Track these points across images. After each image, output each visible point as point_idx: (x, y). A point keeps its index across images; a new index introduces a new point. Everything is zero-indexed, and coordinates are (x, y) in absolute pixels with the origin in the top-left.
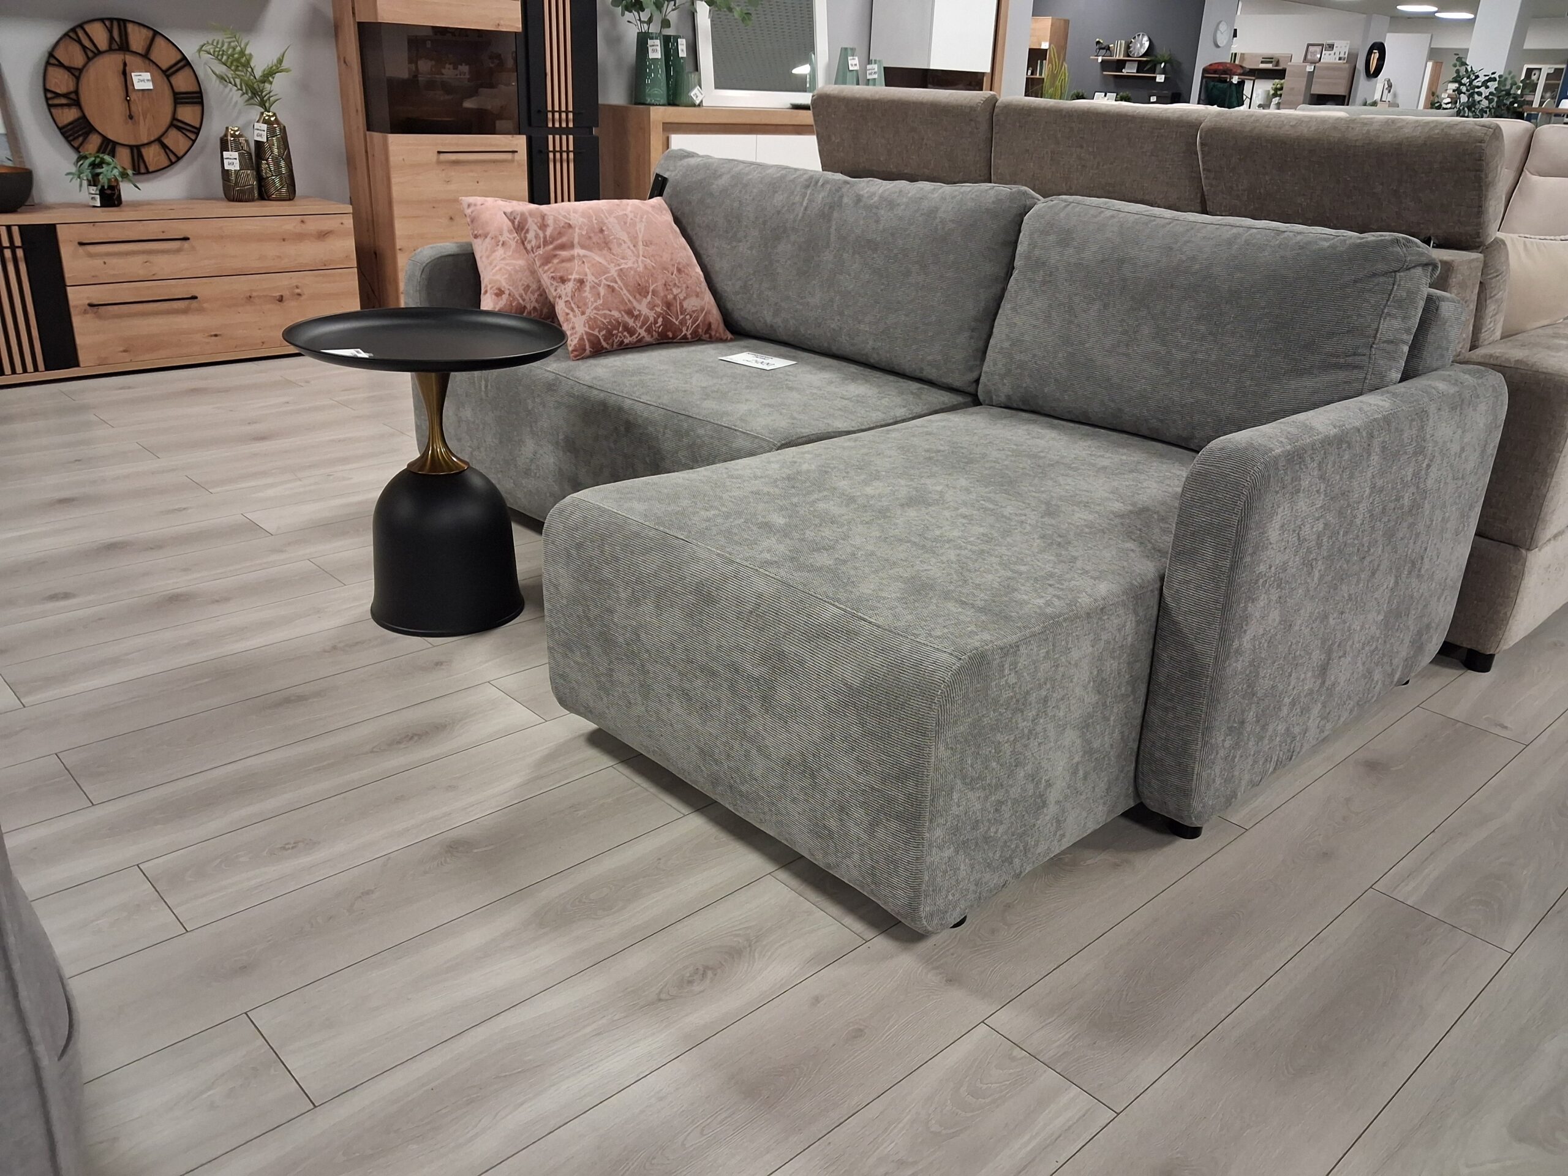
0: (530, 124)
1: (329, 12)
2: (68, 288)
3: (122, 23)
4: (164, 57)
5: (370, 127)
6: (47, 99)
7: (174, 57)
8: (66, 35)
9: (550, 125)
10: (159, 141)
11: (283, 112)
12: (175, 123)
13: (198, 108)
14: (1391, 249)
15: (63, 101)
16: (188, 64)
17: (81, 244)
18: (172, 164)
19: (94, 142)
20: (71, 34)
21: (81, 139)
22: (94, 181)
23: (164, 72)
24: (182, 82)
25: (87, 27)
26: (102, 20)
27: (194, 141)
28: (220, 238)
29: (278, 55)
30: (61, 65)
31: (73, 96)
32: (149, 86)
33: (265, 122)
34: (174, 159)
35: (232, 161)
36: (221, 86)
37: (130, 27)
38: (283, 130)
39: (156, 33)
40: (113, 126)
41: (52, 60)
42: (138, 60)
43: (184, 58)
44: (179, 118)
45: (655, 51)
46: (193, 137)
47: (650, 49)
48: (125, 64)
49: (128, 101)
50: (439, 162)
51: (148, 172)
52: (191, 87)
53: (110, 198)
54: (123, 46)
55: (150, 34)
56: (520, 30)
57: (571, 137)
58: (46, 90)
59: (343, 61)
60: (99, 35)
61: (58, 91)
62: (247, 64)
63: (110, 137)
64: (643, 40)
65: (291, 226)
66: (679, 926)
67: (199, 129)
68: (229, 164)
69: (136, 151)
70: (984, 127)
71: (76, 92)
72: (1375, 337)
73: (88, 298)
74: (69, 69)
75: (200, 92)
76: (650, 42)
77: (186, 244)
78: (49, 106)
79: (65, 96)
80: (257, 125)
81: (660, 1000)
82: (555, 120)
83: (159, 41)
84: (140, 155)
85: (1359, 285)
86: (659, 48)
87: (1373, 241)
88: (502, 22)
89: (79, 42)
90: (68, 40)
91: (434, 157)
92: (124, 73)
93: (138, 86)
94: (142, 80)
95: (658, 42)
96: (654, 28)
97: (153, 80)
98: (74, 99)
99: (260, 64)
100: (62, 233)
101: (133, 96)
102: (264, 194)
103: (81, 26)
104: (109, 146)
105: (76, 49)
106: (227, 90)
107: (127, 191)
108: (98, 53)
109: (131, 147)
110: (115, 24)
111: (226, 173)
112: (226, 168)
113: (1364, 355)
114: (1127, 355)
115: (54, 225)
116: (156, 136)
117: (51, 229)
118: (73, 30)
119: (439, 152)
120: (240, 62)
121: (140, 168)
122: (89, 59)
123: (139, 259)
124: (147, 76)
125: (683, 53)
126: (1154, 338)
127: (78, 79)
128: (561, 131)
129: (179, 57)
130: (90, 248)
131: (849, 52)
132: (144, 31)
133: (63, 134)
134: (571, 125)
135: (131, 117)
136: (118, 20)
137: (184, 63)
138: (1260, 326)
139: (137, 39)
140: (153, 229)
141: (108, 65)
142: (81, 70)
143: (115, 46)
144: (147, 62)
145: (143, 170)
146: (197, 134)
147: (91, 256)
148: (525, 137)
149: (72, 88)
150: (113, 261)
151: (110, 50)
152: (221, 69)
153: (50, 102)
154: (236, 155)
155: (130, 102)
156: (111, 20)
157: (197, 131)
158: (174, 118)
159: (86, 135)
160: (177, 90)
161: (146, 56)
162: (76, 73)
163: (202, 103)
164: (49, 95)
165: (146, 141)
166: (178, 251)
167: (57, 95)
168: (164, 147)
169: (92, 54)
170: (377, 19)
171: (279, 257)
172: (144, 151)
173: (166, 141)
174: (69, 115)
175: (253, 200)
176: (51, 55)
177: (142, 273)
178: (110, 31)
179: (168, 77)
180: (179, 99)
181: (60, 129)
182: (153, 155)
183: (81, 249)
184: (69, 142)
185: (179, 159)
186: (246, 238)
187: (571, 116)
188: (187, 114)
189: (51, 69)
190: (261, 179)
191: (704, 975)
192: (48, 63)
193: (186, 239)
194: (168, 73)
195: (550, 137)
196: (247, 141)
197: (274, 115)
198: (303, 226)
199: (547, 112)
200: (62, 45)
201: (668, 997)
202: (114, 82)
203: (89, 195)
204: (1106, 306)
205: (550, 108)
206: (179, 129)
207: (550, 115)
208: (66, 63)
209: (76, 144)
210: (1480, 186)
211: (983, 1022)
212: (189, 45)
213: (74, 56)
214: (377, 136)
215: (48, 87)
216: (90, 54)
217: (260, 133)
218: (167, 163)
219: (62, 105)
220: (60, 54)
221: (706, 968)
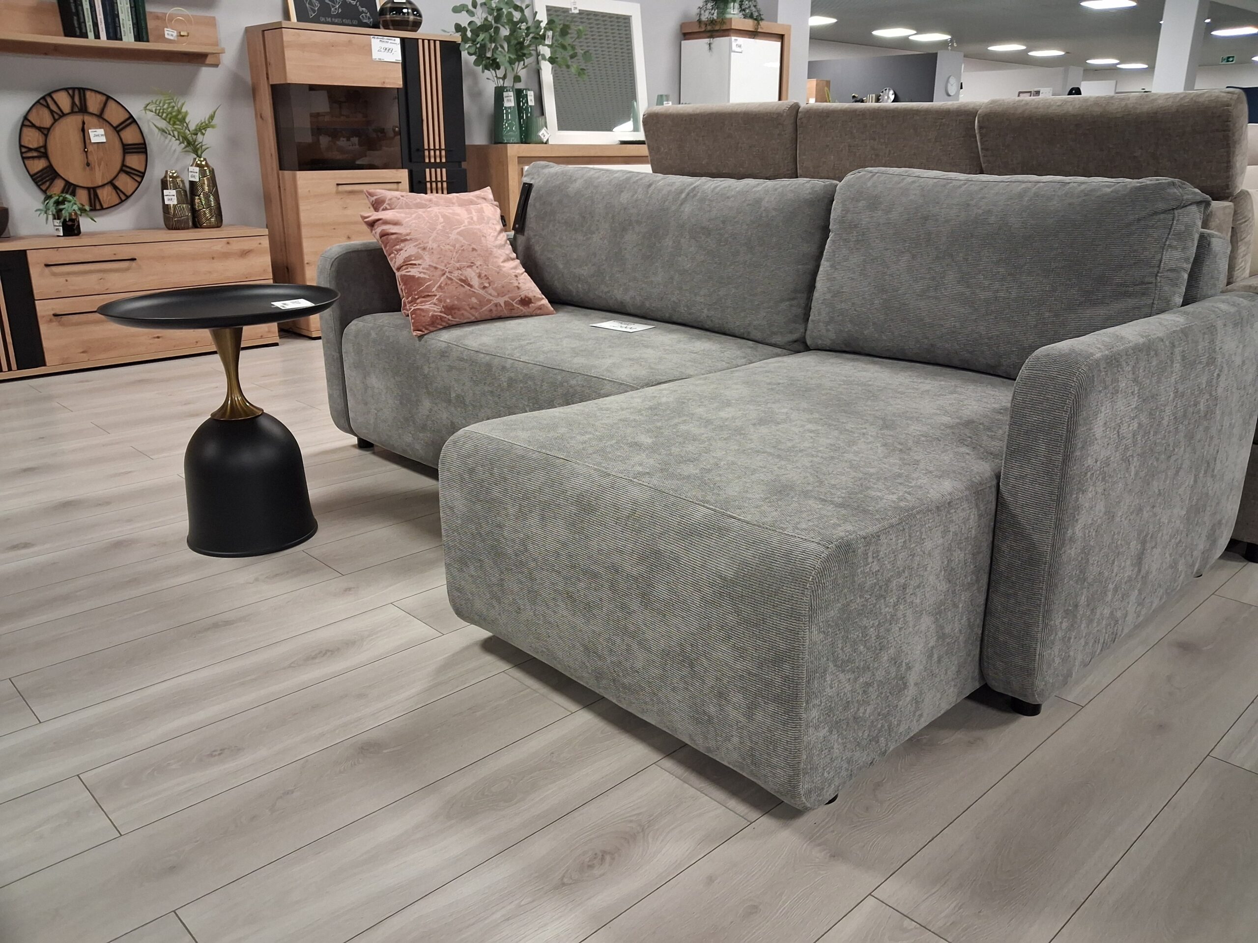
0: (410, 161)
1: (248, 79)
2: (36, 302)
3: (82, 91)
4: (115, 116)
5: (282, 168)
6: (22, 153)
7: (123, 116)
8: (38, 102)
9: (427, 160)
10: (111, 183)
11: (212, 158)
12: (124, 169)
13: (142, 156)
14: (1168, 190)
15: (35, 154)
16: (134, 121)
17: (47, 265)
18: (122, 201)
19: (59, 185)
20: (41, 101)
21: (48, 183)
22: (57, 216)
23: (115, 128)
24: (129, 136)
25: (55, 96)
26: (66, 89)
27: (140, 183)
28: (162, 258)
29: (211, 112)
30: (33, 126)
31: (42, 150)
32: (103, 140)
33: (197, 165)
34: (123, 198)
35: (171, 197)
36: (163, 138)
37: (88, 94)
38: (212, 172)
39: (108, 98)
40: (73, 172)
41: (26, 122)
42: (94, 120)
43: (131, 117)
44: (128, 165)
45: (510, 101)
46: (139, 179)
47: (505, 99)
48: (84, 123)
49: (86, 152)
50: (338, 193)
51: (102, 209)
52: (137, 140)
53: (71, 229)
54: (83, 109)
55: (104, 98)
56: (401, 86)
57: (444, 170)
58: (21, 146)
59: (260, 116)
60: (64, 101)
61: (31, 146)
62: (183, 120)
63: (72, 181)
64: (499, 93)
65: (219, 246)
66: (576, 814)
67: (144, 173)
68: (169, 200)
69: (93, 192)
70: (790, 129)
71: (45, 146)
72: (1159, 266)
73: (53, 309)
74: (40, 129)
75: (145, 144)
76: (505, 94)
77: (134, 264)
78: (23, 158)
79: (36, 150)
80: (191, 169)
81: (564, 884)
82: (430, 157)
83: (111, 104)
84: (96, 195)
85: (1143, 223)
86: (512, 98)
87: (1152, 185)
88: (387, 81)
89: (48, 107)
90: (39, 106)
91: (333, 188)
92: (83, 130)
93: (94, 140)
94: (97, 135)
95: (511, 94)
96: (508, 83)
97: (106, 135)
98: (42, 151)
99: (194, 121)
100: (31, 257)
101: (90, 148)
102: (197, 224)
103: (50, 95)
104: (71, 188)
105: (45, 113)
106: (167, 141)
107: (85, 223)
108: (63, 115)
109: (89, 189)
110: (77, 92)
111: (166, 208)
112: (166, 203)
113: (1151, 283)
114: (936, 298)
115: (25, 251)
116: (109, 180)
117: (23, 253)
118: (44, 98)
119: (338, 185)
120: (177, 119)
121: (96, 206)
122: (55, 120)
123: (94, 277)
124: (101, 131)
125: (531, 101)
126: (959, 282)
127: (46, 136)
128: (436, 165)
129: (127, 116)
130: (54, 269)
131: (664, 98)
132: (99, 97)
133: (34, 180)
134: (444, 160)
135: (88, 164)
136: (79, 89)
137: (131, 120)
138: (1053, 265)
139: (94, 103)
140: (106, 252)
141: (70, 124)
142: (49, 129)
143: (76, 109)
144: (101, 120)
145: (98, 207)
146: (143, 177)
147: (54, 275)
148: (407, 170)
149: (41, 144)
150: (73, 279)
151: (72, 112)
152: (163, 124)
153: (24, 155)
154: (174, 192)
155: (88, 154)
156: (74, 89)
157: (142, 175)
158: (123, 165)
159: (52, 180)
160: (125, 142)
161: (100, 116)
162: (45, 132)
163: (146, 153)
164: (24, 150)
165: (100, 184)
166: (127, 269)
167: (30, 150)
168: (116, 188)
169: (58, 116)
170: (286, 79)
171: (210, 272)
172: (99, 192)
173: (117, 183)
174: (39, 165)
175: (188, 228)
176: (26, 118)
177: (98, 288)
178: (72, 97)
179: (118, 132)
180: (127, 149)
181: (32, 176)
182: (106, 195)
183: (47, 270)
184: (39, 186)
185: (128, 197)
186: (181, 258)
187: (443, 153)
188: (134, 161)
189: (25, 130)
190: (194, 212)
191: (603, 859)
192: (23, 125)
193: (133, 259)
194: (118, 129)
195: (428, 170)
196: (182, 181)
197: (205, 159)
198: (229, 246)
199: (424, 150)
200: (34, 110)
201: (571, 881)
202: (75, 137)
203: (54, 227)
204: (914, 257)
205: (426, 147)
206: (127, 173)
207: (427, 153)
208: (37, 124)
209: (44, 187)
210: (1228, 144)
211: (870, 894)
212: (136, 107)
213: (44, 118)
214: (287, 173)
215: (23, 144)
216: (56, 117)
217: (194, 174)
218: (118, 201)
219: (33, 157)
220: (32, 118)
221: (604, 853)
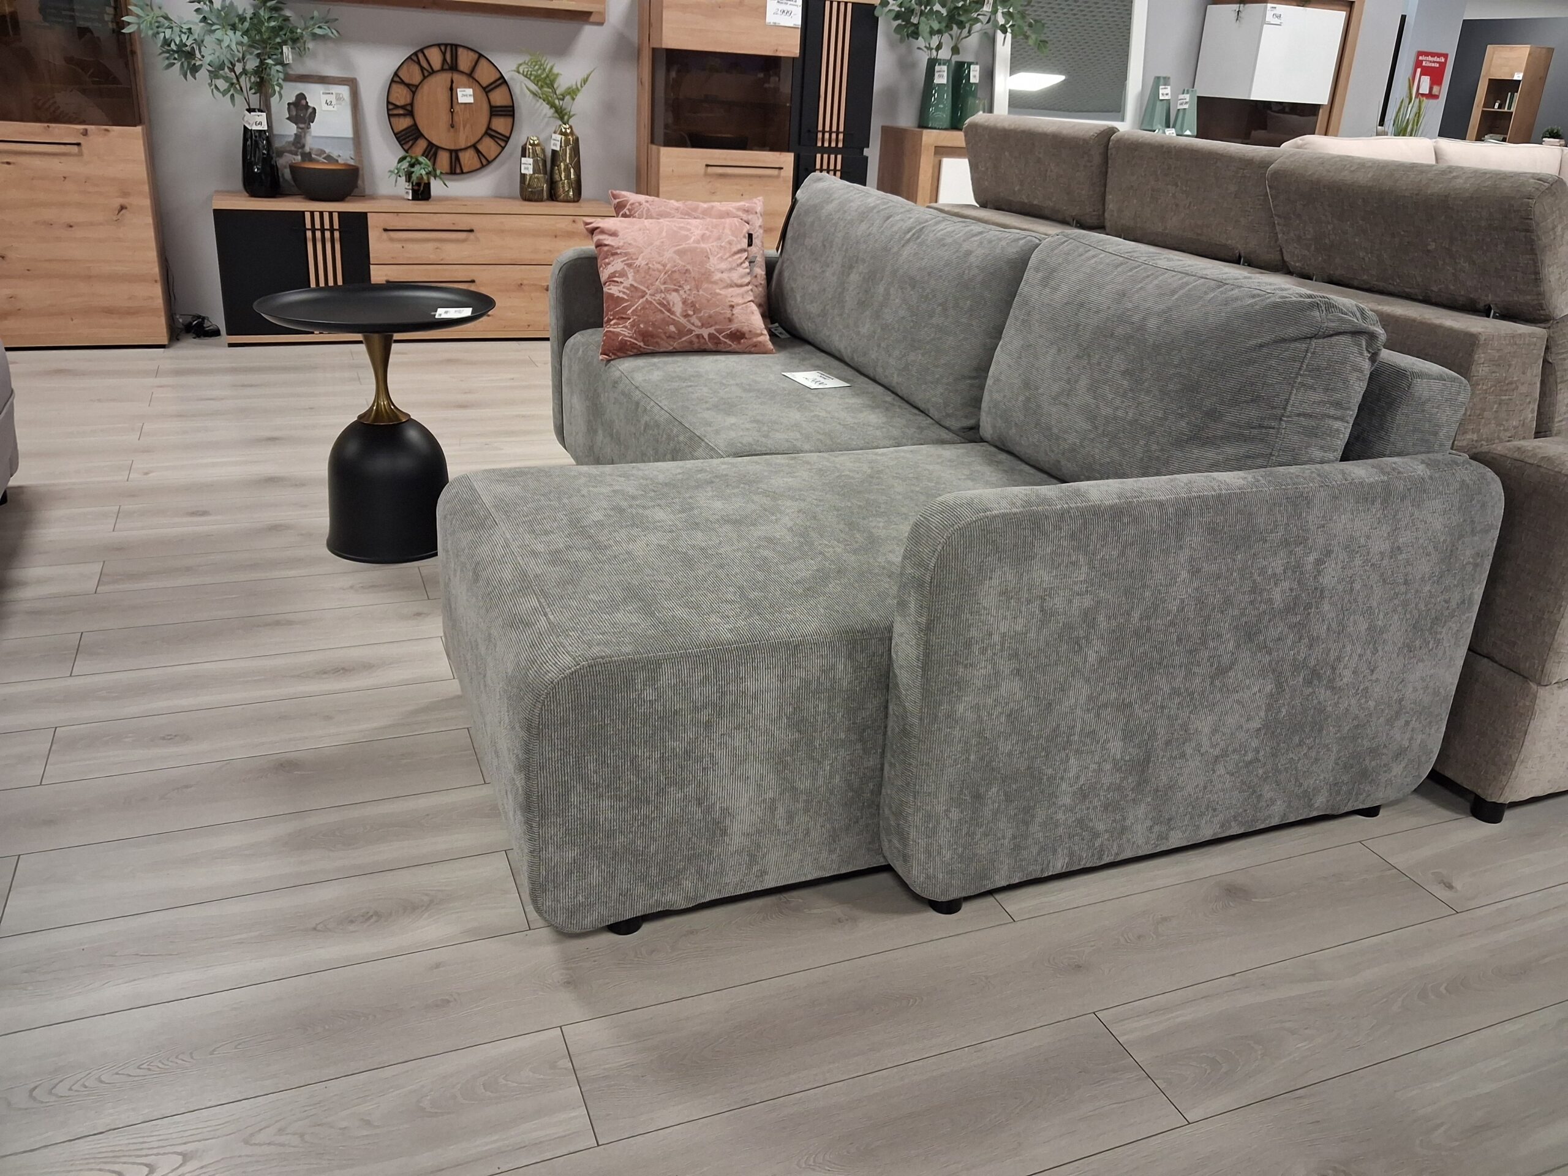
0: (799, 143)
1: (635, 39)
2: (371, 266)
3: (454, 47)
4: (485, 75)
5: (652, 142)
6: (388, 110)
7: (495, 76)
8: (410, 58)
9: (819, 144)
10: (474, 146)
11: (581, 126)
12: (490, 133)
13: (510, 120)
14: (1308, 313)
15: (401, 112)
16: (505, 82)
17: (386, 230)
18: (483, 166)
19: (422, 145)
20: (413, 57)
21: (411, 143)
22: (409, 176)
23: (484, 88)
24: (499, 98)
25: (426, 52)
26: (439, 45)
27: (503, 148)
28: (501, 232)
29: (588, 72)
30: (402, 82)
31: (409, 108)
32: (471, 100)
33: (561, 133)
34: (485, 162)
35: (527, 166)
36: (534, 101)
37: (460, 51)
38: (577, 140)
39: (481, 56)
40: (436, 132)
41: (396, 78)
42: (464, 79)
43: (502, 77)
44: (493, 128)
45: (942, 77)
46: (503, 144)
47: (936, 75)
48: (452, 82)
49: (452, 113)
50: (706, 174)
51: (462, 173)
52: (505, 102)
53: (421, 192)
54: (453, 67)
55: (476, 56)
56: (798, 55)
57: (839, 157)
58: (388, 102)
59: (641, 82)
60: (435, 57)
61: (398, 103)
62: (551, 85)
63: (434, 142)
64: (932, 63)
65: (564, 224)
67: (509, 138)
68: (525, 168)
69: (454, 154)
70: (1097, 159)
71: (412, 104)
72: (1285, 409)
73: (386, 275)
74: (408, 85)
75: (513, 106)
76: (937, 68)
77: (471, 235)
78: (389, 116)
79: (402, 107)
80: (554, 136)
82: (823, 140)
83: (483, 62)
84: (458, 158)
85: (1265, 350)
86: (945, 74)
87: (1295, 302)
88: (780, 48)
89: (419, 63)
90: (410, 62)
91: (701, 169)
92: (451, 89)
93: (461, 100)
94: (465, 95)
95: (945, 68)
96: (945, 54)
97: (474, 95)
98: (409, 111)
99: (564, 83)
100: (372, 220)
101: (457, 108)
102: (553, 196)
103: (422, 51)
104: (432, 151)
105: (416, 69)
106: (538, 104)
107: (437, 187)
108: (433, 72)
109: (451, 151)
110: (449, 48)
111: (523, 176)
112: (523, 172)
113: (1273, 428)
115: (366, 214)
116: (473, 142)
117: (364, 215)
118: (416, 54)
119: (707, 166)
120: (546, 81)
121: (456, 170)
122: (425, 77)
123: (430, 246)
124: (470, 91)
125: (975, 75)
127: (414, 93)
128: (830, 151)
129: (498, 76)
130: (392, 234)
131: (1162, 81)
132: (471, 54)
133: (397, 139)
134: (840, 145)
135: (452, 126)
136: (452, 45)
137: (501, 81)
139: (465, 60)
140: (445, 221)
141: (440, 82)
142: (417, 87)
143: (446, 67)
144: (471, 80)
145: (458, 171)
146: (507, 142)
147: (392, 240)
148: (792, 155)
149: (409, 101)
150: (410, 246)
151: (442, 69)
152: (533, 87)
153: (391, 112)
154: (531, 161)
155: (454, 115)
156: (446, 45)
157: (507, 139)
158: (489, 128)
159: (416, 139)
160: (493, 104)
161: (470, 75)
162: (413, 89)
163: (513, 116)
164: (391, 107)
165: (463, 147)
166: (464, 241)
167: (397, 107)
168: (478, 152)
169: (428, 73)
170: (661, 44)
171: (550, 251)
172: (461, 155)
173: (480, 147)
174: (404, 123)
175: (542, 200)
176: (396, 74)
177: (433, 258)
178: (444, 54)
179: (487, 93)
180: (495, 111)
181: (395, 134)
182: (468, 159)
183: (385, 235)
184: (401, 145)
185: (489, 162)
186: (522, 233)
187: (841, 136)
188: (500, 125)
189: (394, 86)
190: (552, 184)
192: (392, 81)
193: (471, 231)
194: (487, 90)
195: (819, 156)
196: (543, 151)
197: (571, 127)
198: (574, 225)
199: (817, 132)
200: (405, 66)
202: (443, 96)
203: (403, 188)
205: (820, 128)
206: (492, 137)
207: (820, 135)
208: (407, 80)
209: (406, 147)
210: (1532, 249)
212: (508, 66)
213: (414, 75)
214: (654, 147)
215: (391, 100)
216: (426, 74)
217: (556, 143)
218: (479, 165)
219: (399, 115)
220: (403, 74)
221: (376, 913)
